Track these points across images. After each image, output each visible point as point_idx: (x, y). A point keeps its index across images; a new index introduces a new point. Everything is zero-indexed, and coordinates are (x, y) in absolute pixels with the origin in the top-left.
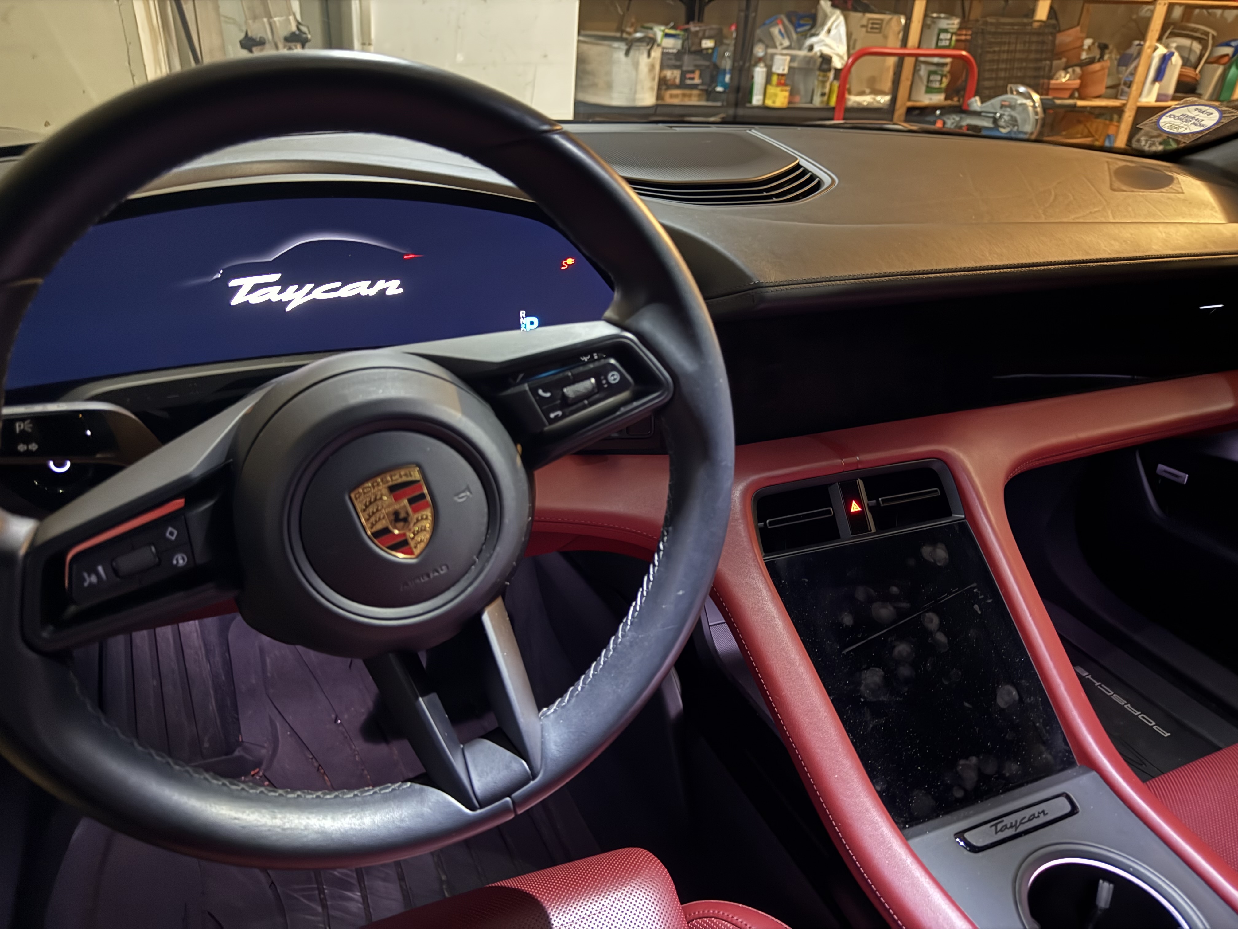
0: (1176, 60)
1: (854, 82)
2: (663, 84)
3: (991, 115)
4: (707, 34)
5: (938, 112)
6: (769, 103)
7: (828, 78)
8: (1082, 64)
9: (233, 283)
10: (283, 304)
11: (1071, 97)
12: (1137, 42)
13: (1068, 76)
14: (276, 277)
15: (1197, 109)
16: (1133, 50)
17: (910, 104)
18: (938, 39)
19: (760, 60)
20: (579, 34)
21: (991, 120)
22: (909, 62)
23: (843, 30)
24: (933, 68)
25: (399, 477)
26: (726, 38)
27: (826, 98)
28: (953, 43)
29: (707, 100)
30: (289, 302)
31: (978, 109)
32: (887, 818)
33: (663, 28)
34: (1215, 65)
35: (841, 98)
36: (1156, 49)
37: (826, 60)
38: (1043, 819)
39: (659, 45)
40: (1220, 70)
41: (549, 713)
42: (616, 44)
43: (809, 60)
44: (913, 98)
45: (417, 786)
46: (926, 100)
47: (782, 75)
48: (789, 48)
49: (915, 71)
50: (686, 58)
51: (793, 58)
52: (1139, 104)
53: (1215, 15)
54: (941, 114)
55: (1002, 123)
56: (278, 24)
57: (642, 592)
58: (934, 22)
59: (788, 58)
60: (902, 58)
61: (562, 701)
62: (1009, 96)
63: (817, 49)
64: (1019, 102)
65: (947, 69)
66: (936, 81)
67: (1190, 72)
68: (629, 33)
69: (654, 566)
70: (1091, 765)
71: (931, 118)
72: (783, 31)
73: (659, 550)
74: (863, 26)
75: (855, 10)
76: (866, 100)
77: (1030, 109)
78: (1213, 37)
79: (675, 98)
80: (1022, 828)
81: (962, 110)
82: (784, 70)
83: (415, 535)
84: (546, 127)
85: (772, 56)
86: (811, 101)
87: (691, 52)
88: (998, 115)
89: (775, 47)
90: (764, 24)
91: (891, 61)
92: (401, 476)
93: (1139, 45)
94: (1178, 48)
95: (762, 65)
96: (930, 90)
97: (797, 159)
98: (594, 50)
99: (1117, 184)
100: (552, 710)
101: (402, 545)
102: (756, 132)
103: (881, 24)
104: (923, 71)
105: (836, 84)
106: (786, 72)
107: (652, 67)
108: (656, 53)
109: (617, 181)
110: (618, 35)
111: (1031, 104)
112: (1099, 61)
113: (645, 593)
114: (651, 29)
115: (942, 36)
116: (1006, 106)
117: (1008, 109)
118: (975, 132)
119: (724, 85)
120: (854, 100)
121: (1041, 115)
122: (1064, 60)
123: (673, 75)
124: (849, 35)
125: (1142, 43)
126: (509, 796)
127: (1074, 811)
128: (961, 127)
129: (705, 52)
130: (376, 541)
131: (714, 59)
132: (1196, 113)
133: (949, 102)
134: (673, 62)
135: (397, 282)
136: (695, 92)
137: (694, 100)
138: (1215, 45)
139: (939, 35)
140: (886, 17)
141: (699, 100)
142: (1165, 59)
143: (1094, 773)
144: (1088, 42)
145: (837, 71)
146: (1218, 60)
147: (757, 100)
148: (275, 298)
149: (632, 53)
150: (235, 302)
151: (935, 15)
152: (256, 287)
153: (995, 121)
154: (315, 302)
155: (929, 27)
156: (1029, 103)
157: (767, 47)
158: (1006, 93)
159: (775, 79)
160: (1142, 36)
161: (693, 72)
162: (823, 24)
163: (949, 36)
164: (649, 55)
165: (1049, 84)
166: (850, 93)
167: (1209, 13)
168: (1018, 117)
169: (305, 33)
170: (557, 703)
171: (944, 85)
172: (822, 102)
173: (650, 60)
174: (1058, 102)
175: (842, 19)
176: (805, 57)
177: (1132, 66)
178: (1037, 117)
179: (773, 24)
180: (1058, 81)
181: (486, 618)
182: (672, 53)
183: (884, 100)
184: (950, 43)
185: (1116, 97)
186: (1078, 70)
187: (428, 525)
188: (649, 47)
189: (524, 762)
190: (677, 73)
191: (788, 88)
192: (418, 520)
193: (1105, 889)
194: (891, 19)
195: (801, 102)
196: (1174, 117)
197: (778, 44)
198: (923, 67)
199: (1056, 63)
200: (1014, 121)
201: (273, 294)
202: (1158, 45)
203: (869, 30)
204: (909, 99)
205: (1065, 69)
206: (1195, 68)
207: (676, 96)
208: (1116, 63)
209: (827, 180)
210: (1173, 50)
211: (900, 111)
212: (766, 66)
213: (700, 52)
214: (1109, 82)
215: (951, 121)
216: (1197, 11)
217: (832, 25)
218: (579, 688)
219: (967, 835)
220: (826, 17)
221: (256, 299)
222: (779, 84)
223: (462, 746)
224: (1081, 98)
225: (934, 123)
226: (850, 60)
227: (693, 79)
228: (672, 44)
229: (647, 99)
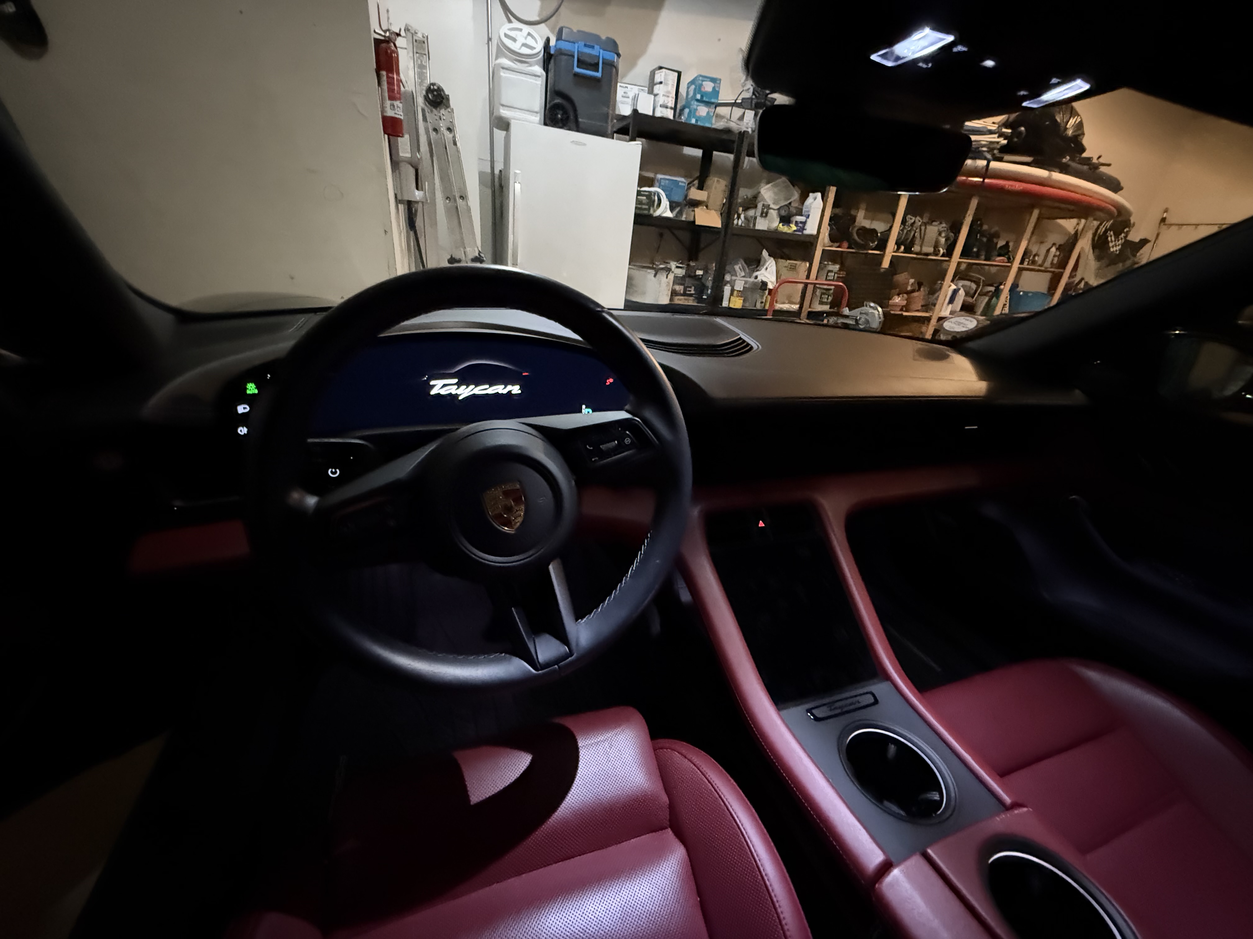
0: (962, 292)
1: (780, 296)
2: (674, 293)
3: (855, 318)
4: (699, 268)
5: (825, 315)
6: (732, 306)
7: (765, 293)
8: (908, 293)
9: (432, 383)
10: (457, 396)
11: (901, 310)
12: (939, 282)
13: (900, 298)
14: (456, 381)
15: (964, 319)
16: (937, 286)
17: (810, 310)
18: (827, 276)
19: (728, 282)
20: (630, 264)
21: (854, 321)
22: (810, 288)
23: (774, 268)
24: (825, 291)
25: (509, 487)
26: (710, 269)
27: (763, 304)
28: (835, 278)
29: (698, 303)
30: (460, 395)
31: (847, 314)
32: (768, 698)
33: (675, 263)
34: (985, 297)
35: (772, 304)
36: (950, 286)
37: (764, 284)
38: (858, 705)
39: (673, 272)
40: (987, 299)
41: (582, 622)
42: (649, 271)
43: (755, 284)
44: (812, 306)
45: (507, 656)
46: (819, 308)
47: (740, 291)
48: (744, 277)
49: (814, 292)
50: (687, 279)
51: (746, 282)
52: (940, 316)
53: (984, 269)
54: (826, 316)
55: (860, 322)
56: (468, 252)
57: (637, 560)
58: (826, 267)
59: (744, 282)
60: (806, 285)
61: (590, 616)
62: (865, 308)
63: (759, 278)
64: (870, 311)
65: (832, 292)
66: (825, 298)
67: (970, 300)
68: (658, 265)
69: (645, 546)
70: (887, 677)
71: (821, 318)
72: (741, 268)
73: (647, 538)
74: (786, 267)
75: (782, 258)
76: (786, 307)
77: (877, 316)
78: (983, 281)
79: (680, 301)
80: (845, 709)
81: (839, 315)
82: (740, 288)
83: (515, 518)
84: (599, 309)
85: (735, 280)
86: (755, 306)
87: (690, 276)
88: (858, 318)
89: (737, 276)
90: (731, 263)
91: (800, 287)
92: (509, 486)
93: (941, 283)
94: (962, 286)
95: (729, 285)
96: (821, 303)
97: (739, 335)
98: (639, 274)
99: (917, 357)
100: (583, 621)
101: (508, 523)
102: (719, 320)
103: (796, 266)
104: (818, 292)
105: (769, 297)
106: (742, 289)
107: (668, 285)
108: (671, 276)
109: (637, 341)
110: (651, 266)
111: (877, 313)
112: (918, 291)
113: (638, 561)
114: (669, 263)
115: (829, 274)
116: (863, 313)
117: (865, 315)
118: (846, 326)
119: (707, 295)
120: (778, 306)
121: (882, 319)
122: (898, 290)
123: (679, 288)
124: (777, 272)
125: (942, 282)
126: (557, 665)
127: (876, 702)
128: (837, 323)
129: (697, 277)
130: (495, 521)
131: (703, 281)
132: (964, 320)
133: (832, 310)
134: (680, 281)
135: (518, 387)
136: (692, 298)
137: (691, 302)
138: (983, 286)
139: (827, 274)
140: (798, 263)
141: (693, 303)
142: (955, 292)
143: (889, 683)
144: (912, 281)
145: (770, 290)
146: (985, 294)
147: (725, 304)
148: (454, 392)
149: (658, 276)
150: (433, 392)
151: (826, 263)
152: (445, 386)
153: (857, 321)
154: (474, 396)
155: (822, 269)
156: (876, 312)
157: (732, 275)
158: (863, 306)
159: (735, 293)
160: (943, 279)
161: (690, 287)
162: (763, 266)
163: (833, 274)
164: (667, 277)
165: (889, 302)
166: (776, 302)
167: (981, 268)
168: (870, 320)
169: (482, 257)
170: (587, 617)
171: (829, 301)
172: (761, 306)
173: (667, 280)
174: (892, 312)
175: (774, 262)
176: (753, 282)
177: (936, 295)
178: (880, 320)
179: (737, 264)
180: (894, 301)
181: (551, 567)
182: (680, 277)
183: (796, 307)
184: (834, 278)
185: (927, 312)
186: (905, 296)
187: (522, 514)
188: (667, 273)
189: (566, 647)
190: (682, 287)
191: (743, 298)
192: (517, 511)
193: (892, 748)
194: (800, 265)
195: (749, 306)
196: (952, 322)
197: (738, 275)
198: (818, 290)
199: (893, 291)
200: (867, 322)
201: (453, 390)
202: (952, 284)
203: (789, 269)
204: (810, 307)
205: (898, 295)
206: (973, 297)
207: (680, 300)
208: (927, 292)
209: (755, 347)
210: (960, 287)
211: (804, 314)
212: (731, 286)
213: (696, 277)
214: (922, 303)
215: (832, 320)
216: (974, 266)
217: (768, 266)
218: (599, 610)
219: (814, 711)
220: (765, 261)
221: (443, 392)
222: (738, 296)
223: (533, 636)
224: (906, 311)
225: (823, 321)
226: (778, 284)
227: (690, 291)
228: (681, 272)
229: (665, 300)
